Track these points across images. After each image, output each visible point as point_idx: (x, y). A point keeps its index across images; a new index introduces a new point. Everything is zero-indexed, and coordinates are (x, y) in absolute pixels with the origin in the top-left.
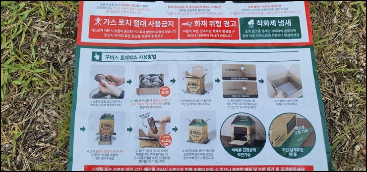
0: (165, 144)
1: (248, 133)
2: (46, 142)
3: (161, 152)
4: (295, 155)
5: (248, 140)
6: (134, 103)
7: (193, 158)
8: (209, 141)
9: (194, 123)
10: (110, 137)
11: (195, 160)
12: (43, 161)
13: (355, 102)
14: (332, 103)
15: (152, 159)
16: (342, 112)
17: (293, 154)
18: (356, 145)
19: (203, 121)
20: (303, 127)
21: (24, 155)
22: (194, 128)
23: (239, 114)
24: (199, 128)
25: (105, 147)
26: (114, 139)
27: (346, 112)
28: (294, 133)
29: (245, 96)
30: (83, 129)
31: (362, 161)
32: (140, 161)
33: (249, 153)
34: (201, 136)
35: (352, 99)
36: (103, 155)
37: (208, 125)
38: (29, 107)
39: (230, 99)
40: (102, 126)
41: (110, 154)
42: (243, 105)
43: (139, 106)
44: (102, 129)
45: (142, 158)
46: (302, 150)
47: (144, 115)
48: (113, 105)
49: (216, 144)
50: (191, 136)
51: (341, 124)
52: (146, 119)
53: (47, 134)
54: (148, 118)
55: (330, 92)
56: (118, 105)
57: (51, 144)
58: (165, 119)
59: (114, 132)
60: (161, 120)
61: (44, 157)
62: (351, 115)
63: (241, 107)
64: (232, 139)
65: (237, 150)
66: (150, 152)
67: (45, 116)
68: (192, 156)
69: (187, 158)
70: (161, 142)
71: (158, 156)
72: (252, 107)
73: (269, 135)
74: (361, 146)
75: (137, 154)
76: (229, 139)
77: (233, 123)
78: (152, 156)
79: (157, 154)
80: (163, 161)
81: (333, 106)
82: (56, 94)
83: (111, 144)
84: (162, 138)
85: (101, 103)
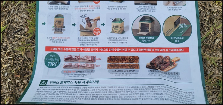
0: (96, 34)
1: (150, 27)
2: (21, 35)
3: (94, 39)
4: (178, 41)
5: (149, 31)
6: (76, 8)
7: (114, 42)
8: (124, 32)
9: (115, 20)
10: (61, 29)
11: (115, 44)
12: (20, 46)
13: (218, 13)
14: (204, 13)
15: (88, 44)
16: (210, 18)
17: (177, 41)
18: (217, 39)
19: (121, 20)
20: (185, 24)
21: (8, 42)
22: (115, 24)
23: (144, 16)
24: (118, 24)
25: (58, 35)
26: (64, 30)
27: (212, 19)
28: (178, 28)
29: (148, 4)
30: (44, 24)
31: (219, 49)
32: (81, 45)
33: (150, 39)
34: (119, 29)
35: (216, 11)
36: (57, 40)
37: (124, 22)
38: (9, 12)
39: (139, 6)
40: (56, 22)
41: (61, 40)
42: (147, 10)
43: (80, 10)
44: (56, 24)
45: (82, 43)
46: (183, 38)
47: (83, 16)
48: (63, 9)
49: (129, 34)
50: (113, 29)
51: (208, 26)
52: (85, 18)
53: (21, 30)
54: (85, 17)
55: (203, 5)
56: (66, 9)
57: (24, 36)
58: (97, 18)
59: (64, 26)
60: (94, 19)
61: (21, 44)
62: (215, 20)
63: (146, 11)
64: (139, 31)
65: (142, 38)
66: (87, 39)
67: (20, 18)
68: (114, 41)
69: (111, 42)
70: (94, 33)
71: (92, 41)
72: (153, 11)
73: (163, 29)
74: (220, 40)
75: (79, 40)
76: (137, 31)
77: (141, 21)
78: (88, 42)
79: (91, 41)
80: (95, 45)
81: (204, 15)
82: (25, 4)
83: (62, 33)
84: (94, 30)
85: (55, 8)
